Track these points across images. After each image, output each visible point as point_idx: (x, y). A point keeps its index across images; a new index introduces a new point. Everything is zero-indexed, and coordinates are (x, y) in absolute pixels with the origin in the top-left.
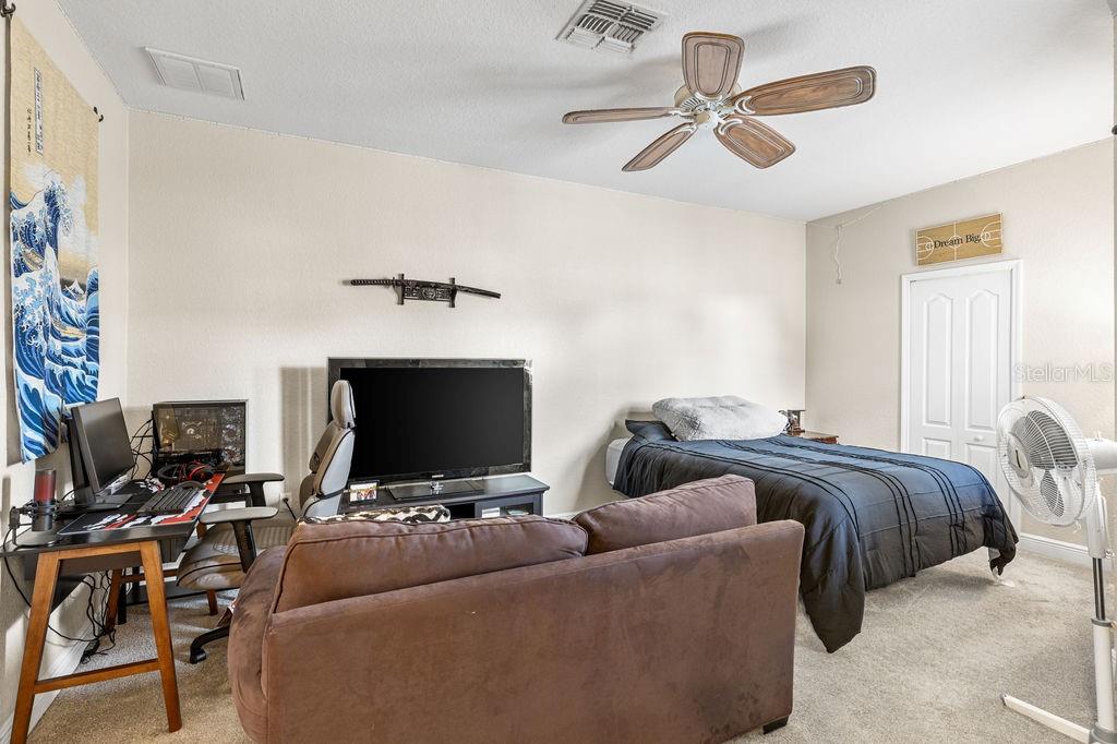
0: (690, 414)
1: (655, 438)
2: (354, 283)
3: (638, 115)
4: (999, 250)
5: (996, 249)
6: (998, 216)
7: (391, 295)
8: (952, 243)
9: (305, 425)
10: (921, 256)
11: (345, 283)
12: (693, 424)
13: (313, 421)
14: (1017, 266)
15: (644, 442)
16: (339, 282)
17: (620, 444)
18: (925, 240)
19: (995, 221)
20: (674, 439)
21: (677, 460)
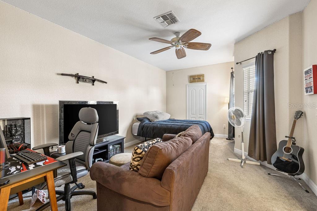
0: (155, 115)
1: (147, 121)
2: (63, 74)
3: (164, 42)
4: (204, 81)
5: (203, 81)
6: (204, 75)
7: (74, 80)
8: (196, 79)
9: (43, 126)
10: (190, 81)
11: (58, 74)
12: (157, 117)
13: (46, 124)
14: (207, 84)
15: (145, 123)
16: (55, 74)
17: (138, 124)
18: (191, 78)
19: (203, 75)
20: (151, 121)
21: (157, 126)
